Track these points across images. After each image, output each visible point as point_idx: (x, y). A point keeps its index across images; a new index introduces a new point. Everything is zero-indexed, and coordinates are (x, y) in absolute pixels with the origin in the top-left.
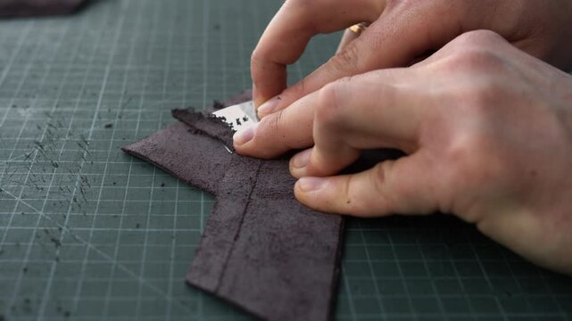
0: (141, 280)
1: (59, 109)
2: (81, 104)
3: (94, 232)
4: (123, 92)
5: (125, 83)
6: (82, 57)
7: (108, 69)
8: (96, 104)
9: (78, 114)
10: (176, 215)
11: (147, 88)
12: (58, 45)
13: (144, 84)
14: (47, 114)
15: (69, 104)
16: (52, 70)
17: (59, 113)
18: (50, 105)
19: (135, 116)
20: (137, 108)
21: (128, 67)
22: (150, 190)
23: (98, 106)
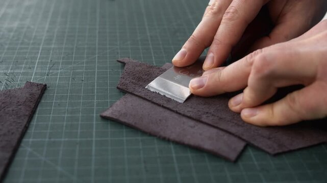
0: (59, 168)
1: (12, 71)
2: (25, 68)
3: (32, 142)
4: (49, 61)
5: (51, 55)
6: (26, 41)
7: (41, 47)
8: (34, 67)
9: (23, 74)
10: (79, 131)
11: (63, 58)
12: (12, 34)
13: (62, 56)
14: (5, 74)
15: (18, 68)
16: (8, 49)
17: (13, 73)
18: (7, 69)
19: (57, 74)
20: (57, 69)
21: (53, 46)
22: (64, 117)
23: (35, 69)
